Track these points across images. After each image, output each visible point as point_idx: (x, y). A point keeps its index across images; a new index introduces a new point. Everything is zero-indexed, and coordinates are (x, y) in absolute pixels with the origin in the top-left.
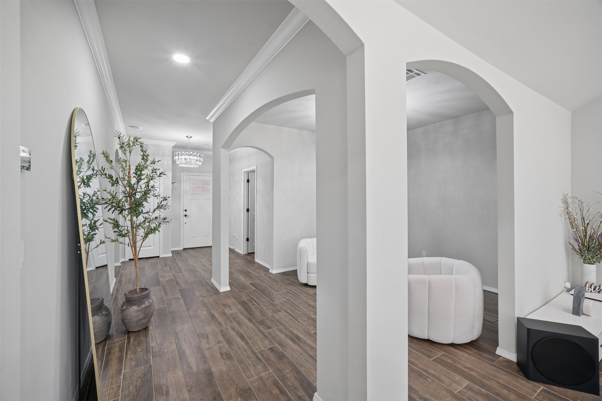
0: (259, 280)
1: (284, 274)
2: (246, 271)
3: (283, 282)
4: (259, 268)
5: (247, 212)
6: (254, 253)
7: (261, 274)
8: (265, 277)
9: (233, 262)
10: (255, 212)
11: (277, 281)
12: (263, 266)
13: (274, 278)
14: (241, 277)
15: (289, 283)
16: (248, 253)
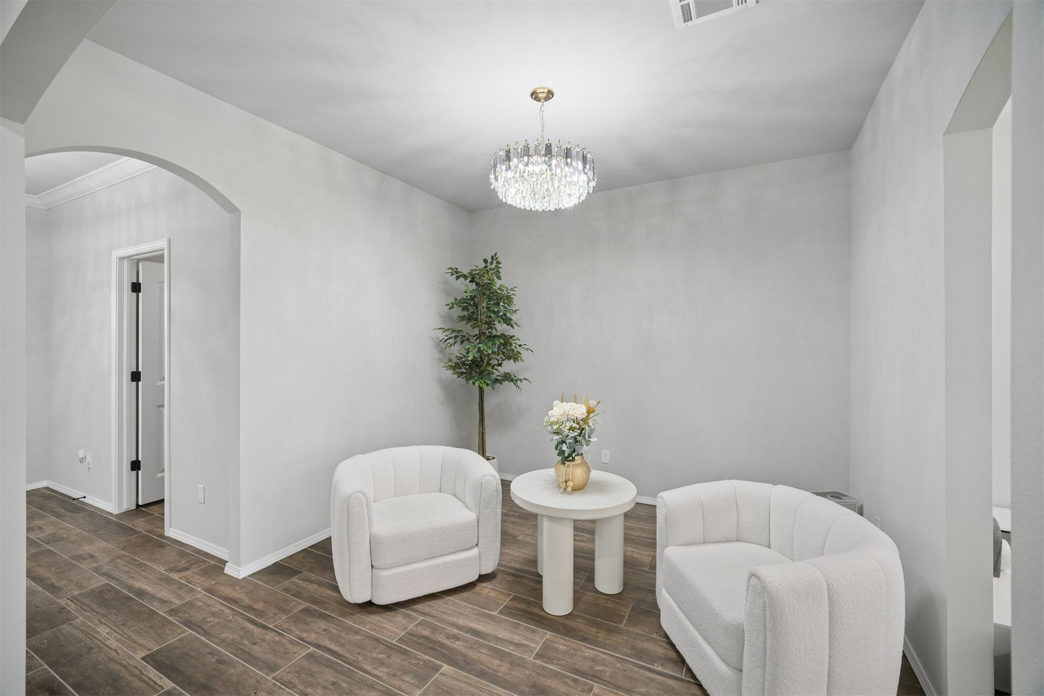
0: (189, 624)
1: (279, 570)
2: (130, 588)
3: (285, 611)
4: (183, 563)
5: (132, 380)
6: (162, 501)
7: (192, 590)
8: (210, 602)
9: (73, 558)
10: (163, 379)
11: (260, 614)
12: (199, 551)
13: (247, 601)
14: (103, 631)
15: (306, 611)
16: (138, 506)
